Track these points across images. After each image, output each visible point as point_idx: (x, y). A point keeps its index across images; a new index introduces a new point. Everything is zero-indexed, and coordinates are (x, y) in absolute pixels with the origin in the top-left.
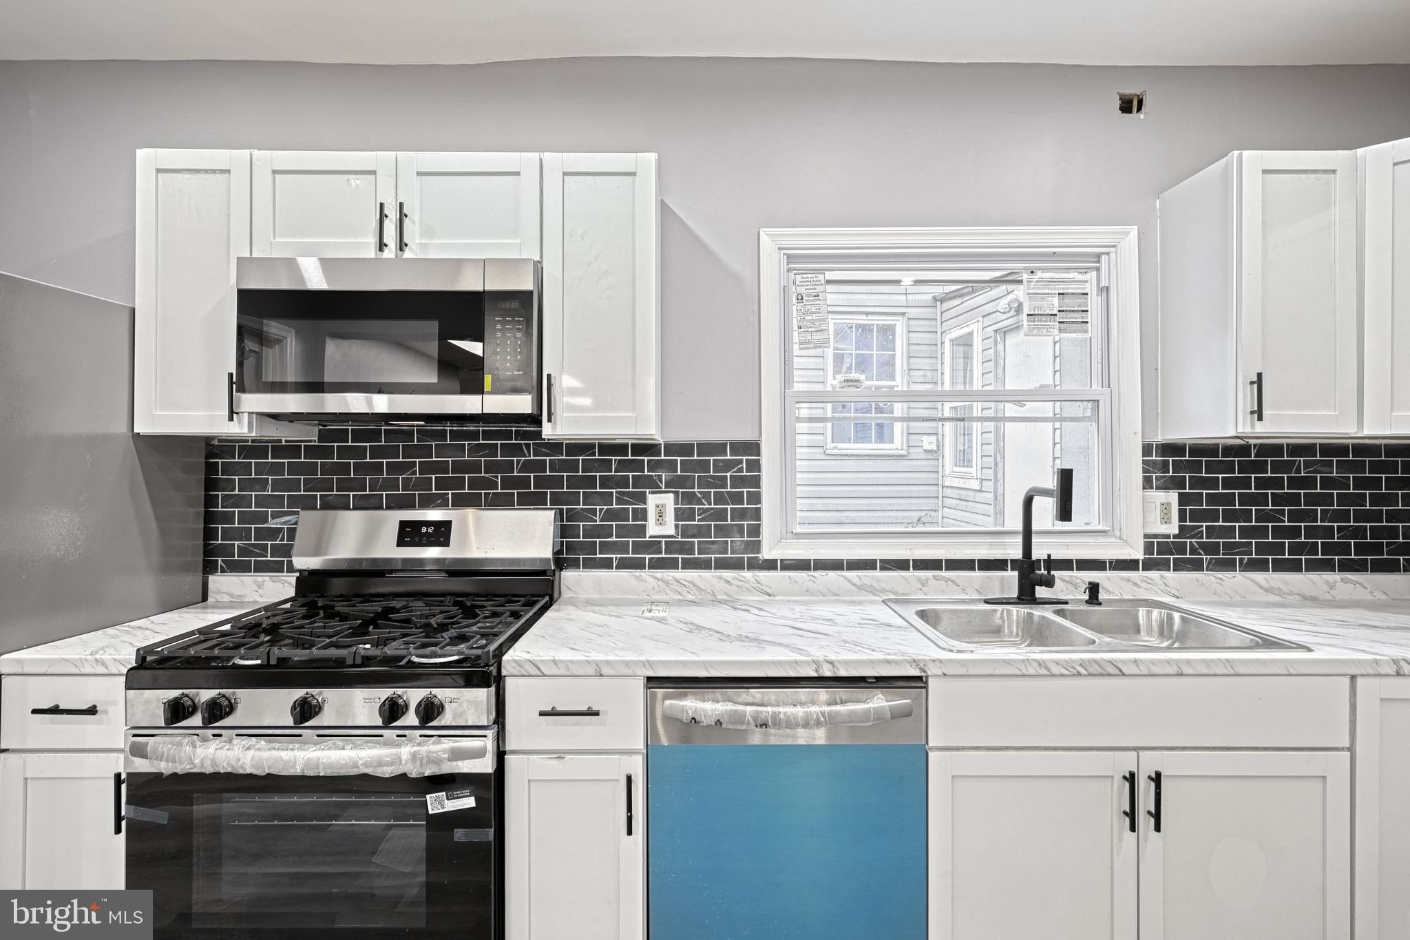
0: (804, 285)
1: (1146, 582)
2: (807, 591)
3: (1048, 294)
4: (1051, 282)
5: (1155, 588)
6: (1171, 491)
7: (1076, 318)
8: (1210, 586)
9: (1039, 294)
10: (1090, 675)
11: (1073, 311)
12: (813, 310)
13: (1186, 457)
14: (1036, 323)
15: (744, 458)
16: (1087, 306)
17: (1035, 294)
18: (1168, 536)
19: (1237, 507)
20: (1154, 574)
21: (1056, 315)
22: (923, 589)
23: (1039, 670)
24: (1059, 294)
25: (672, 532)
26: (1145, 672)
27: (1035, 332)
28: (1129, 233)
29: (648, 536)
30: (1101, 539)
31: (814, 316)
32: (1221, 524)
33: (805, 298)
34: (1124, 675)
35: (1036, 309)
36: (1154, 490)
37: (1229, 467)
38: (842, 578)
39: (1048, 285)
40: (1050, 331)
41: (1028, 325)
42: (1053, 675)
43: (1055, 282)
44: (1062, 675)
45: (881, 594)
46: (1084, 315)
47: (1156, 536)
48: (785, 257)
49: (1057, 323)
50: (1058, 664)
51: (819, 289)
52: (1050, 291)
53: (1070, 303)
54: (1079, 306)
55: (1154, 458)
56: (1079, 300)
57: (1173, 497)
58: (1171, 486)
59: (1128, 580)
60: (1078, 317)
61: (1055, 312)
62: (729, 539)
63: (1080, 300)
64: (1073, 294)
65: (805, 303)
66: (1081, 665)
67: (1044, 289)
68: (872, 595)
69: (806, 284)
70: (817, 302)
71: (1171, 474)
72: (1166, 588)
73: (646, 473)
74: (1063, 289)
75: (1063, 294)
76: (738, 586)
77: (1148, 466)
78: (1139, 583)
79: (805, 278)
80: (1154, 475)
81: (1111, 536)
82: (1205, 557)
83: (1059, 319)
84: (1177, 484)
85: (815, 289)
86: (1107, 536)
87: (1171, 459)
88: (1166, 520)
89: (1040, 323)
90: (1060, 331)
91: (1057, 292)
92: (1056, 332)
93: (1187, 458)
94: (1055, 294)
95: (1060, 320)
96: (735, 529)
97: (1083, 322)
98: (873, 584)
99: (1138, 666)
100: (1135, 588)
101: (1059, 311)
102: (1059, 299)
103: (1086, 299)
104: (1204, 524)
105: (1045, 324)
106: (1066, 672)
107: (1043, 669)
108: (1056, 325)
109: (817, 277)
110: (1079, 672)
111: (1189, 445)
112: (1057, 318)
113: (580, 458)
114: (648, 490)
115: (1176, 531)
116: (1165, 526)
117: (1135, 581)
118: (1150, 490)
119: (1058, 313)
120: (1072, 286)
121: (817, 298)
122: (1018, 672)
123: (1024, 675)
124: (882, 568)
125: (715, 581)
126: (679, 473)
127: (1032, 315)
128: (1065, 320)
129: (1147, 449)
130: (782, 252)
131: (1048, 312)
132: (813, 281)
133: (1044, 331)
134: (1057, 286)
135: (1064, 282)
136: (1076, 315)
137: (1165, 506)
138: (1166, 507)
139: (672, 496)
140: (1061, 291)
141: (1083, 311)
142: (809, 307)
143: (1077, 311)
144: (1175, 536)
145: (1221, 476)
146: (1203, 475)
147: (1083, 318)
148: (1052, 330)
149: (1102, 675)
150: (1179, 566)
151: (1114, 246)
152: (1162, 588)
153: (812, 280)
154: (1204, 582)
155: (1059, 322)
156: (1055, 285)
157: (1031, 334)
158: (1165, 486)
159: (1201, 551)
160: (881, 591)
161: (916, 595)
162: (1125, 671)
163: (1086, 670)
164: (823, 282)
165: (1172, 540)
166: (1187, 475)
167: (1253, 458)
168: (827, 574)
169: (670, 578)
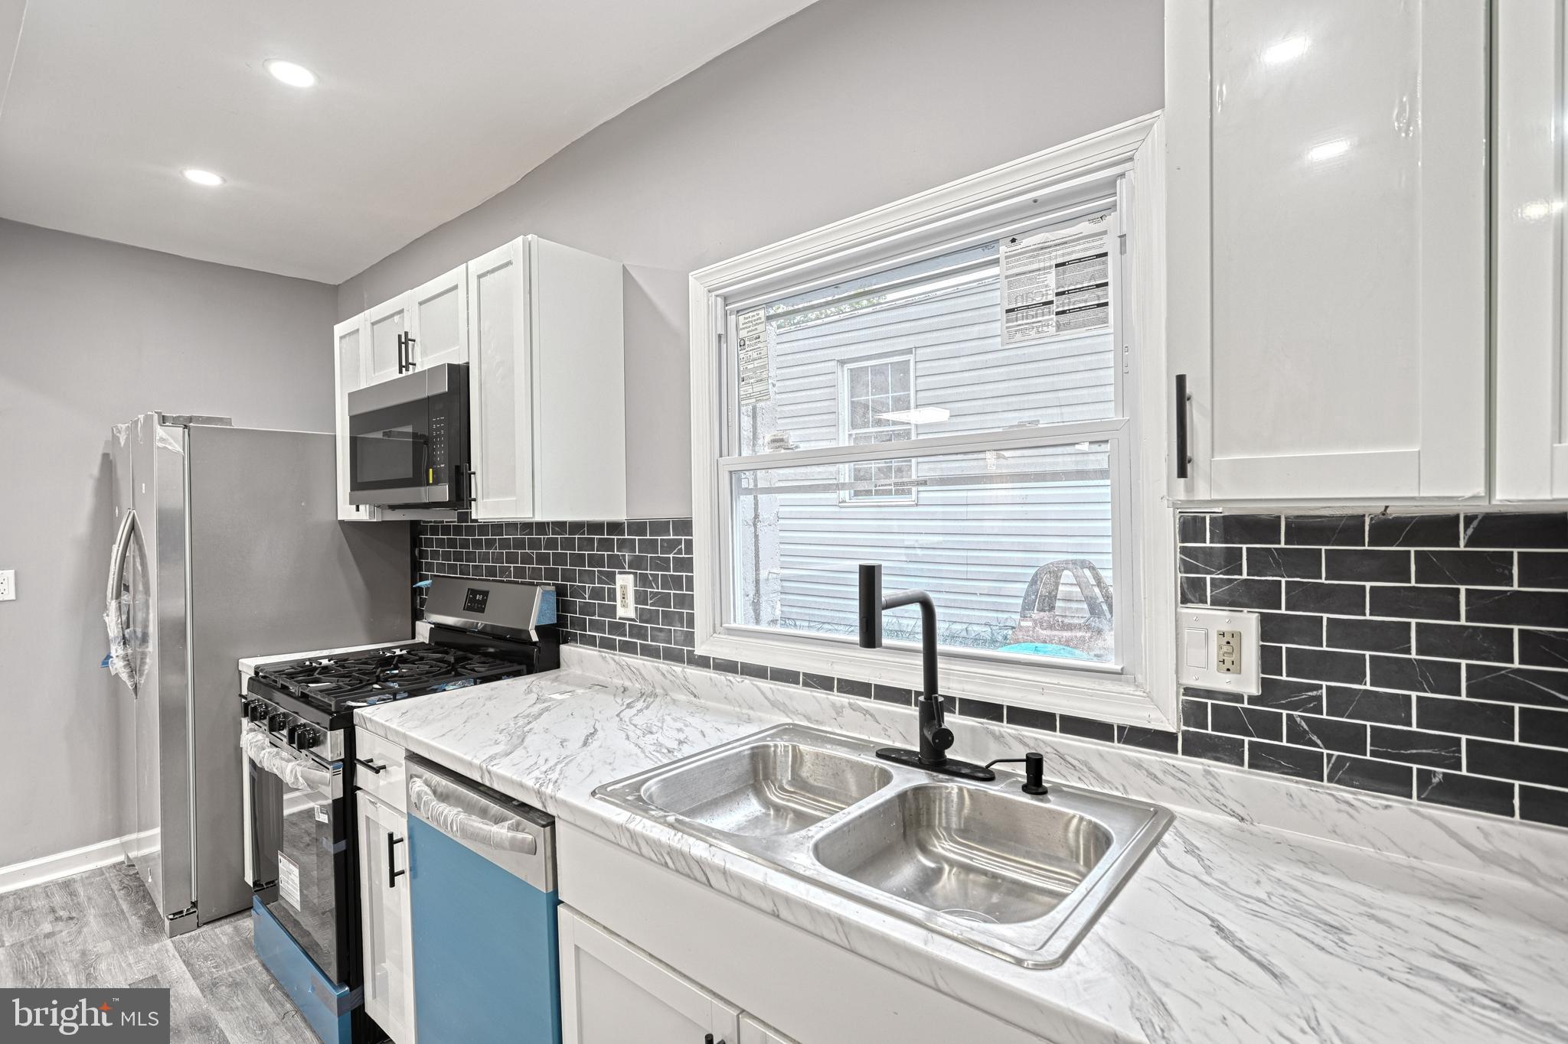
0: (746, 328)
1: (1174, 776)
2: (726, 698)
3: (1039, 270)
4: (1042, 248)
5: (1192, 790)
6: (1245, 610)
7: (1086, 301)
8: (1321, 813)
9: (1024, 273)
10: (677, 871)
11: (1080, 290)
12: (755, 355)
13: (1279, 543)
14: (1020, 322)
15: (683, 538)
16: (1106, 276)
17: (1017, 275)
18: (1238, 698)
19: (1413, 655)
20: (1196, 765)
21: (1051, 302)
22: (838, 719)
23: (631, 844)
24: (1057, 266)
25: (632, 615)
26: (735, 893)
27: (1018, 336)
28: (1152, 125)
29: (618, 618)
30: (1109, 686)
31: (756, 364)
32: (1368, 687)
33: (747, 343)
34: (711, 886)
35: (1019, 298)
36: (1208, 606)
37: (1396, 567)
38: (755, 689)
39: (1038, 255)
40: (1043, 331)
41: (1007, 328)
42: (642, 855)
43: (1050, 247)
44: (651, 860)
45: (794, 717)
46: (1100, 293)
47: (1210, 694)
48: (719, 299)
49: (1054, 316)
50: (647, 843)
51: (761, 328)
52: (1042, 265)
53: (1076, 277)
54: (1093, 278)
55: (1208, 544)
56: (1091, 269)
57: (1248, 622)
58: (1246, 600)
59: (1138, 765)
60: (1091, 297)
61: (1050, 298)
62: (673, 628)
63: (1095, 267)
64: (1080, 260)
65: (747, 349)
66: (668, 854)
67: (1032, 263)
68: (785, 715)
69: (748, 325)
70: (759, 345)
71: (1245, 576)
72: (1217, 796)
73: (616, 552)
74: (1063, 255)
75: (1063, 264)
76: (671, 681)
77: (1190, 560)
78: (1160, 775)
79: (747, 318)
80: (1208, 577)
81: (1127, 682)
82: (1325, 752)
83: (1058, 307)
84: (1261, 596)
85: (757, 329)
86: (1120, 681)
87: (1244, 547)
88: (1230, 664)
89: (1025, 321)
90: (1059, 327)
91: (1054, 263)
92: (1052, 330)
93: (1283, 545)
94: (1050, 267)
95: (1061, 309)
96: (677, 616)
97: (1099, 305)
98: (786, 702)
99: (727, 881)
100: (1153, 784)
101: (1058, 294)
102: (1057, 275)
103: (1105, 263)
104: (1324, 684)
105: (1034, 320)
106: (654, 857)
107: (635, 844)
108: (1052, 319)
109: (758, 314)
110: (666, 863)
111: (1286, 518)
112: (1054, 308)
113: (577, 536)
114: (617, 570)
115: (1254, 690)
116: (1229, 677)
117: (1152, 770)
118: (1201, 605)
119: (1054, 299)
120: (1077, 248)
121: (758, 340)
122: (613, 839)
123: (618, 845)
124: (805, 684)
125: (654, 671)
126: (637, 554)
127: (1012, 310)
128: (1066, 308)
129: (1190, 528)
130: (714, 294)
131: (1039, 299)
132: (754, 321)
133: (1033, 333)
134: (1054, 254)
135: (1066, 243)
136: (1086, 295)
137: (1228, 638)
138: (1231, 641)
139: (631, 576)
140: (1060, 260)
141: (1098, 286)
142: (750, 353)
143: (1088, 288)
144: (1252, 700)
145: (1368, 585)
146: (1323, 581)
147: (1099, 298)
148: (1045, 329)
149: (689, 877)
150: (1262, 759)
151: (1131, 159)
152: (1208, 794)
153: (753, 318)
154: (1305, 801)
155: (1058, 313)
156: (1050, 253)
157: (1012, 341)
158: (1231, 599)
159: (1315, 738)
160: (793, 712)
161: (830, 726)
162: (713, 882)
163: (674, 863)
164: (763, 319)
165: (1246, 705)
166: (1283, 580)
167: (1462, 548)
168: (743, 681)
169: (624, 663)
